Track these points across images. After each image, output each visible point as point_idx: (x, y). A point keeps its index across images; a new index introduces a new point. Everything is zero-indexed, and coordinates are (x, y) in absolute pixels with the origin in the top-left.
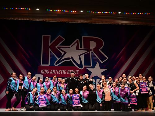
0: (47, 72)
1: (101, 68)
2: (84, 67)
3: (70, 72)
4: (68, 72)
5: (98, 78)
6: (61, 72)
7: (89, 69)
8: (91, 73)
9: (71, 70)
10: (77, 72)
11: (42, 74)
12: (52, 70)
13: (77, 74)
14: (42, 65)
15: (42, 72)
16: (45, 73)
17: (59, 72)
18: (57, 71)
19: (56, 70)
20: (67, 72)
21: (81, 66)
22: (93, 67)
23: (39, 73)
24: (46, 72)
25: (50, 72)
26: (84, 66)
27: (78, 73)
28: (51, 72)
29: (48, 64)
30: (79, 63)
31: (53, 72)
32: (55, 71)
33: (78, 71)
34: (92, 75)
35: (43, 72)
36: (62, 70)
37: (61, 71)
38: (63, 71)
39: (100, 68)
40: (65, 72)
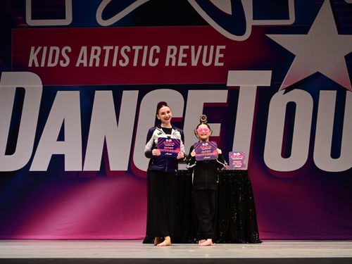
0: (61, 58)
1: (341, 31)
2: (254, 28)
3: (182, 55)
4: (168, 56)
5: (329, 84)
6: (131, 55)
7: (276, 38)
8: (290, 57)
9: (182, 48)
10: (218, 55)
11: (33, 70)
12: (84, 49)
13: (217, 64)
14: (30, 22)
15: (33, 57)
16: (50, 65)
17: (120, 57)
18: (112, 52)
19: (108, 48)
20: (161, 56)
21: (234, 22)
22: (301, 27)
23: (22, 66)
24: (57, 57)
25: (74, 56)
26: (250, 22)
27: (220, 60)
28: (79, 61)
29: (63, 17)
30: (227, 9)
31: (89, 57)
32: (103, 52)
33: (221, 51)
34: (297, 71)
35: (39, 57)
36: (137, 48)
37: (133, 51)
38: (141, 52)
39: (340, 33)
40: (156, 55)
